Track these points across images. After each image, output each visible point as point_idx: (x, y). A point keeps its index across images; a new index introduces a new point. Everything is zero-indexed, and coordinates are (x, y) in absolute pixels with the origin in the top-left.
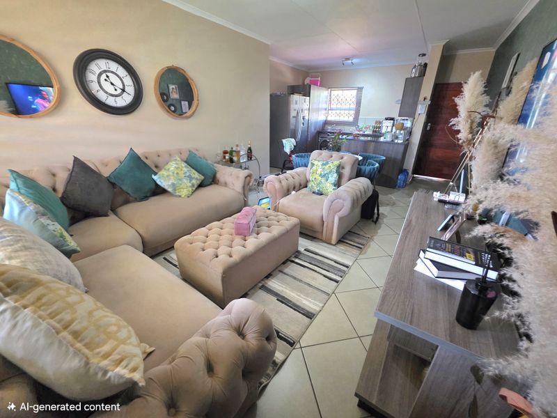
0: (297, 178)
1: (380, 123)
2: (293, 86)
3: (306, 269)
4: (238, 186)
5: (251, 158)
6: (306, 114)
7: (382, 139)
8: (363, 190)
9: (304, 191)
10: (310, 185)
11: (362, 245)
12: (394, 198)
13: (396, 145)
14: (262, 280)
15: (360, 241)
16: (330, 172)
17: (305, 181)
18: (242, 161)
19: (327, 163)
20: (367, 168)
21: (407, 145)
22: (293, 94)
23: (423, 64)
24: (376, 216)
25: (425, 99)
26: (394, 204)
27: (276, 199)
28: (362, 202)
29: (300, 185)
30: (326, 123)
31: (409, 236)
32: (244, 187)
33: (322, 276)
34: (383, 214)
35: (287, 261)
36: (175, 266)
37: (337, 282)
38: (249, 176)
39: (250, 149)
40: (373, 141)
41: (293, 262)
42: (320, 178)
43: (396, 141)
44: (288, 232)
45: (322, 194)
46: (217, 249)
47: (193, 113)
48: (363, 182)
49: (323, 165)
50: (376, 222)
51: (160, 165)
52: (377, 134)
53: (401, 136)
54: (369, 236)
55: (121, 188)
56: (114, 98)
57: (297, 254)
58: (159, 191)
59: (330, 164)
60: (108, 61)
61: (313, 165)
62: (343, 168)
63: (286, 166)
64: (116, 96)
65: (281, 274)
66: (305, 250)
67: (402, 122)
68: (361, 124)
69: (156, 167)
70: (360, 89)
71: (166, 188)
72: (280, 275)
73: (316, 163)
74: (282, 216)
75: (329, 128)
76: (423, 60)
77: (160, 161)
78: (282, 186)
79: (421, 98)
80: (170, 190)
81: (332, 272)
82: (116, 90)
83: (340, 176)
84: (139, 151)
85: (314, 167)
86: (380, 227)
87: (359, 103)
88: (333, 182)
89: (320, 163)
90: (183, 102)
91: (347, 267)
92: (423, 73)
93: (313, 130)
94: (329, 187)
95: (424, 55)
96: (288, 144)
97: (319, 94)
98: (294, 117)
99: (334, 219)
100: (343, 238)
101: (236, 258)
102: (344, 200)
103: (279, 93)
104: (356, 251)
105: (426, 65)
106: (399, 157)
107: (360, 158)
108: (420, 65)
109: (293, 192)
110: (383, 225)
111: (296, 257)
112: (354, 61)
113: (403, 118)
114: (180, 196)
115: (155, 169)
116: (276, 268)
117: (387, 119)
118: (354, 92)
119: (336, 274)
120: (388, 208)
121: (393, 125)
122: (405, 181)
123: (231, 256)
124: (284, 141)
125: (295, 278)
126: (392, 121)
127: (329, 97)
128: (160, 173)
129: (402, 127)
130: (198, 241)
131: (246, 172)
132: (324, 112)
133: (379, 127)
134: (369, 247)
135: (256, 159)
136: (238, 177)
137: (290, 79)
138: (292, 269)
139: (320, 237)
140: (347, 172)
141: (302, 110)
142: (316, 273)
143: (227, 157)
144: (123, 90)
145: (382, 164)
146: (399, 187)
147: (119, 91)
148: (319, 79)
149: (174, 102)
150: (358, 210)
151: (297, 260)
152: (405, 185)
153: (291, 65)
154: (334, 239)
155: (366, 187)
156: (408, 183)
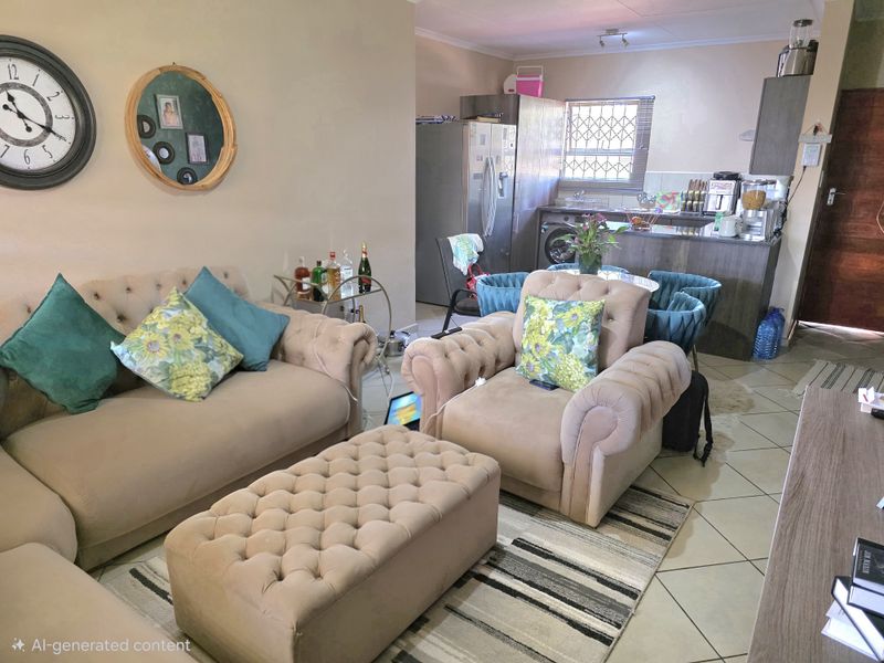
0: (488, 342)
1: (703, 185)
2: (475, 97)
3: (520, 602)
4: (336, 364)
5: (368, 288)
6: (506, 165)
7: (708, 231)
8: (664, 377)
9: (508, 376)
10: (522, 361)
11: (670, 527)
12: (750, 390)
13: (747, 248)
14: (402, 636)
15: (664, 515)
16: (577, 329)
17: (509, 351)
18: (343, 296)
19: (568, 306)
20: (673, 317)
21: (775, 246)
22: (474, 118)
23: (806, 44)
24: (702, 442)
25: (816, 129)
26: (751, 405)
27: (436, 398)
28: (664, 411)
29: (498, 361)
30: (560, 186)
31: (800, 525)
32: (350, 367)
33: (564, 624)
34: (720, 435)
35: (469, 577)
36: (164, 594)
37: (606, 640)
38: (365, 337)
39: (366, 263)
40: (687, 238)
41: (483, 579)
42: (549, 344)
43: (747, 237)
44: (469, 497)
45: (554, 387)
46: (281, 553)
47: (222, 177)
48: (665, 354)
49: (557, 309)
50: (703, 460)
51: (130, 312)
52: (694, 215)
53: (759, 224)
54: (688, 502)
55: (27, 381)
56: (23, 149)
57: (495, 555)
58: (126, 383)
59: (577, 310)
60: (14, 61)
61: (530, 309)
62: (610, 317)
63: (460, 304)
64: (29, 144)
65: (451, 616)
66: (515, 543)
67: (759, 188)
68: (651, 188)
69: (121, 318)
70: (646, 103)
71: (145, 375)
72: (450, 621)
73: (537, 304)
74: (451, 451)
75: (569, 202)
76: (805, 35)
77: (132, 304)
78: (451, 367)
79: (807, 127)
80: (155, 380)
81: (591, 612)
82: (29, 129)
83: (603, 339)
84: (78, 281)
85: (534, 317)
86: (716, 475)
87: (643, 138)
88: (584, 355)
89: (549, 306)
90: (191, 138)
91: (633, 594)
92: (807, 68)
93: (526, 206)
94: (573, 367)
95: (807, 22)
96: (464, 249)
97: (538, 115)
98: (476, 176)
99: (591, 457)
100: (615, 506)
101: (332, 580)
102: (616, 409)
103: (438, 117)
104: (653, 547)
105: (814, 46)
106: (758, 277)
107: (654, 286)
108: (799, 46)
109: (480, 382)
110: (724, 470)
111: (492, 565)
112: (630, 35)
113: (764, 178)
114: (181, 398)
115: (117, 326)
116: (440, 598)
117: (718, 177)
118: (632, 111)
119: (602, 618)
120: (735, 417)
121: (737, 195)
122: (777, 339)
123: (318, 576)
124: (453, 241)
125: (490, 630)
126: (733, 183)
127: (566, 122)
128: (131, 337)
129: (762, 203)
130: (230, 532)
131: (356, 329)
132: (553, 159)
133: (700, 198)
134: (690, 534)
135: (382, 289)
136: (335, 341)
137: (465, 80)
138: (481, 601)
139: (553, 504)
140: (620, 328)
141: (498, 158)
142: (547, 615)
143: (305, 287)
144: (48, 129)
145: (712, 302)
146: (762, 356)
147: (38, 132)
148: (541, 78)
149: (169, 138)
150: (654, 433)
151: (494, 575)
152: (777, 350)
153: (467, 46)
154: (593, 513)
155: (673, 367)
156: (785, 343)
